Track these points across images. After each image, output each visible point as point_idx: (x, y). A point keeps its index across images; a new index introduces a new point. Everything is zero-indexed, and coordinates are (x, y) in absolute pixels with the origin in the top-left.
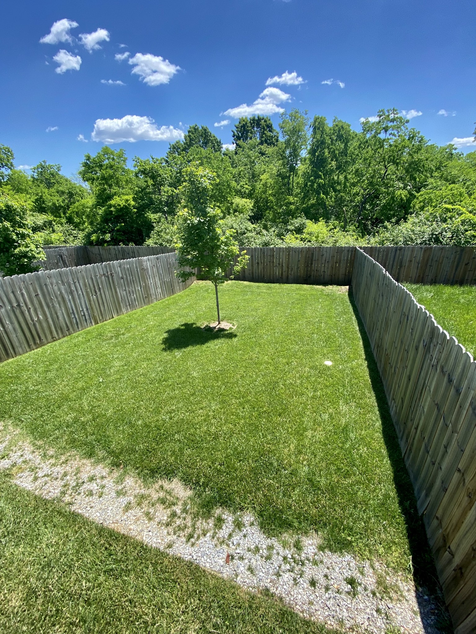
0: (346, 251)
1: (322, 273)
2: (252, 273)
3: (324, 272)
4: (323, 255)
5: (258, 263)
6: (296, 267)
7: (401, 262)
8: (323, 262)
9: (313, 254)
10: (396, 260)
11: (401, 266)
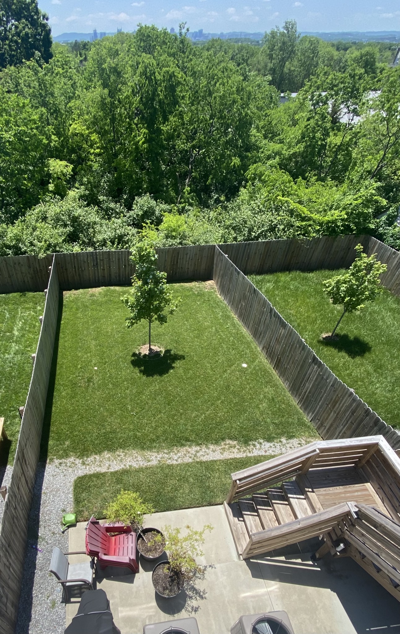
0: (207, 249)
1: (186, 270)
2: (119, 276)
3: (188, 268)
4: (187, 254)
5: (125, 266)
6: (163, 266)
7: (249, 255)
8: (188, 259)
9: (178, 253)
10: (245, 253)
11: (248, 259)
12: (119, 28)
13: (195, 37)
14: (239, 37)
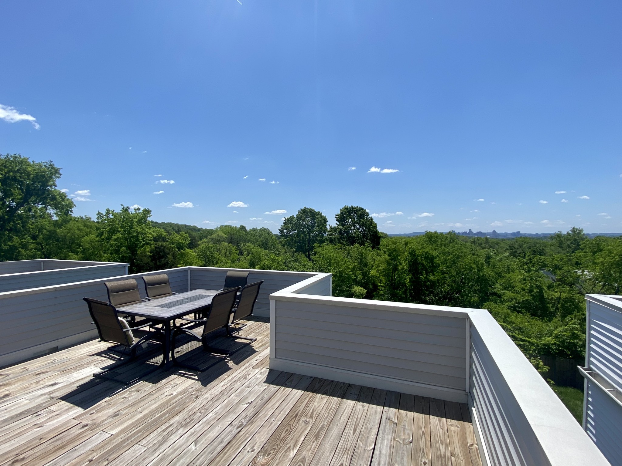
13: (514, 236)
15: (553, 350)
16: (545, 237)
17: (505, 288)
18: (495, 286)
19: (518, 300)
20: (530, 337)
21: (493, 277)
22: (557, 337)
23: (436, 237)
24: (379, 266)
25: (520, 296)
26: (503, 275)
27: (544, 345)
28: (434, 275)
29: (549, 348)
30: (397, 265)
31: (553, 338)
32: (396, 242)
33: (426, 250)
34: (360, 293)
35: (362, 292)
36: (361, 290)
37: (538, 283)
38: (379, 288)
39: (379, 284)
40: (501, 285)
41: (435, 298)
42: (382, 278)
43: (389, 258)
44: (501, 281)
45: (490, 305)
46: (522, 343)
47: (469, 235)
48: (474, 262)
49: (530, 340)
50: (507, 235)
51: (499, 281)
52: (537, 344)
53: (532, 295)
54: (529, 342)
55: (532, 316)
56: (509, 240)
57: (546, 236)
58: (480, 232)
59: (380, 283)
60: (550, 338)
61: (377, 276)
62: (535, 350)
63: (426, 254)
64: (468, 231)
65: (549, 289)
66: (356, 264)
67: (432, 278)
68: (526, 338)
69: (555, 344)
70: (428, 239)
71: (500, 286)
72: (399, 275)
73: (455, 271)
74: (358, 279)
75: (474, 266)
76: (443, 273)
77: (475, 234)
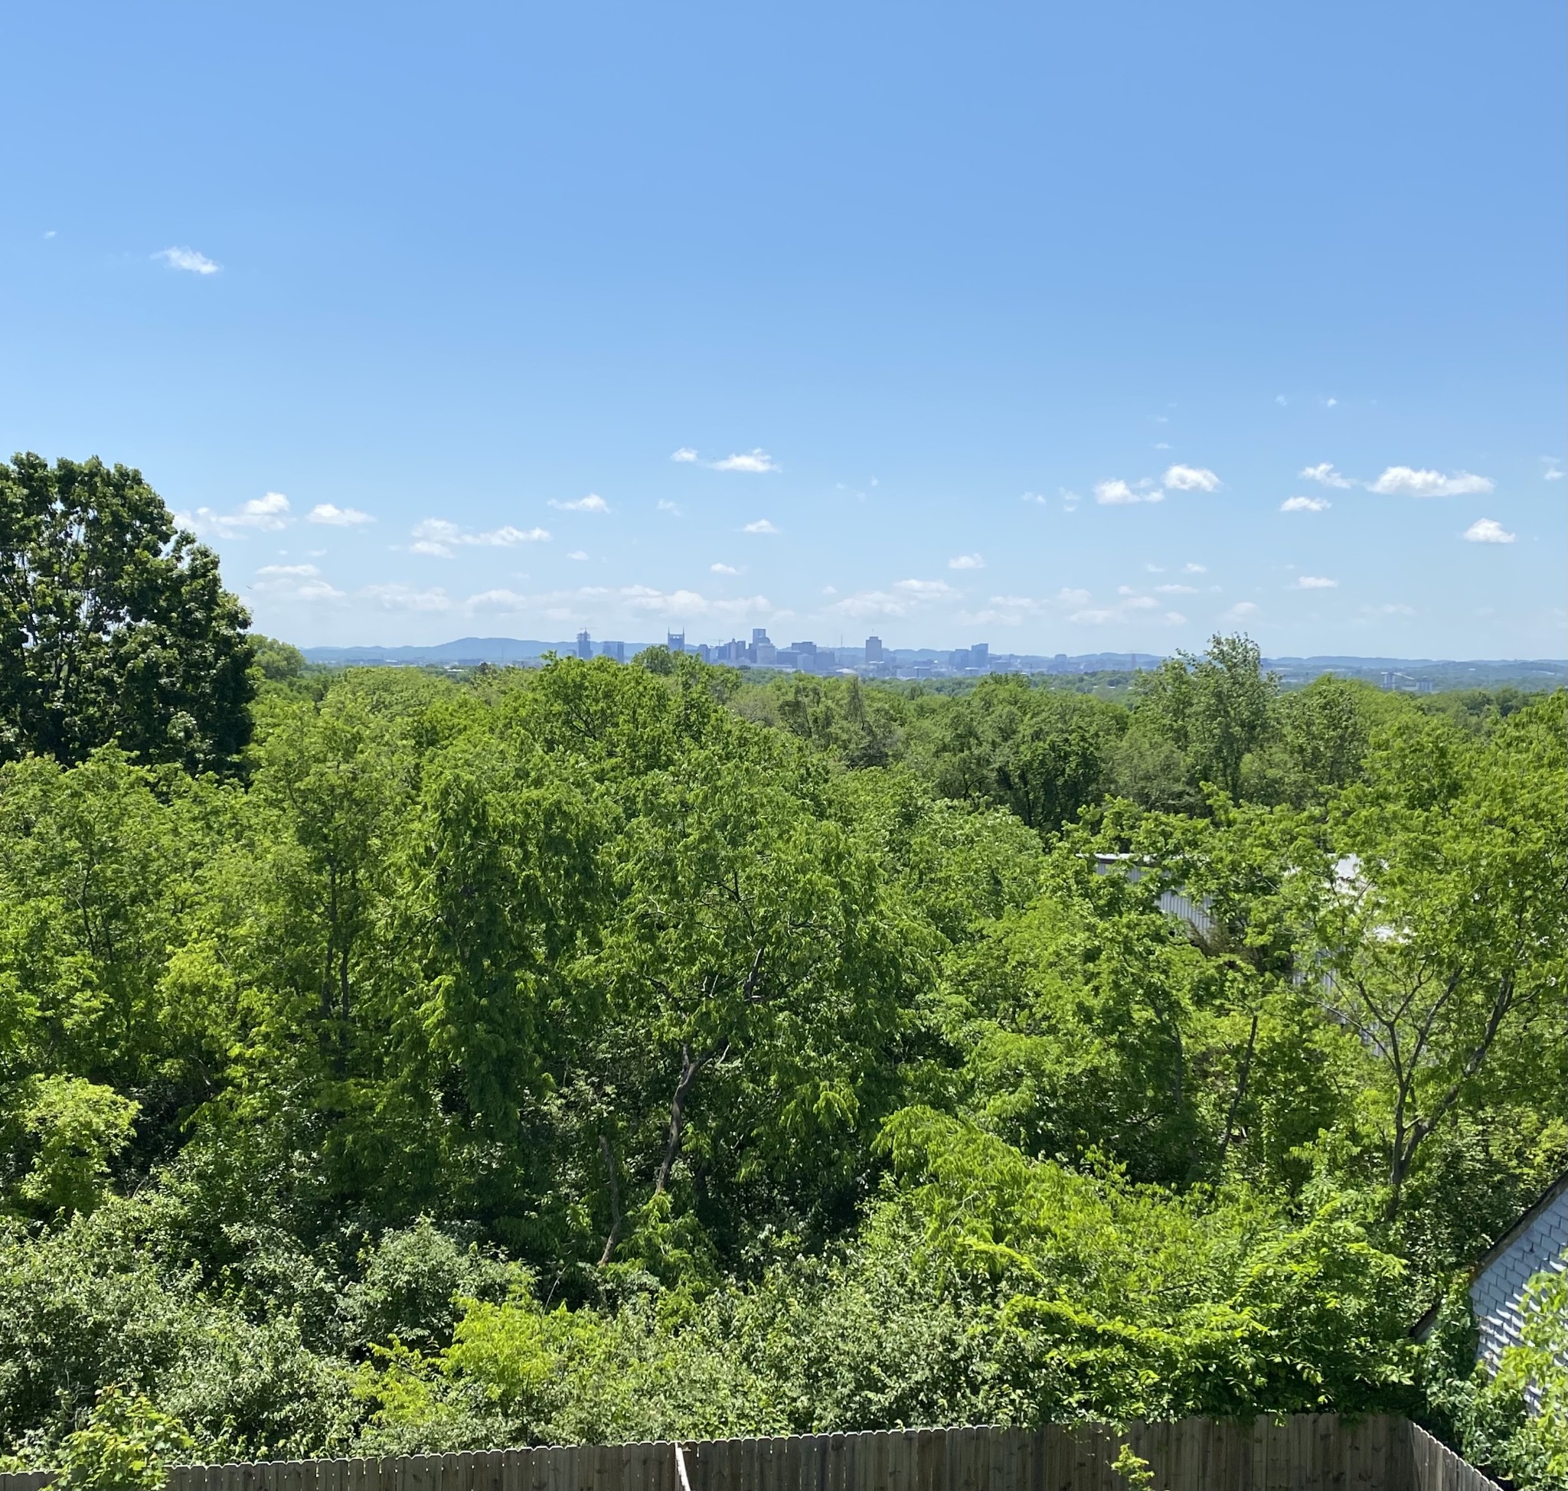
12: (676, 631)
13: (961, 666)
14: (1125, 669)
15: (1241, 1374)
16: (1094, 674)
17: (984, 1006)
18: (930, 996)
19: (1049, 1076)
20: (1130, 1316)
21: (922, 943)
22: (1259, 1292)
23: (607, 695)
24: (231, 917)
25: (1055, 1049)
26: (971, 928)
27: (1204, 1352)
28: (595, 943)
29: (1226, 1367)
30: (361, 901)
31: (1243, 1305)
32: (358, 738)
33: (548, 794)
34: (88, 1125)
35: (99, 1123)
36: (95, 1107)
37: (1156, 978)
38: (236, 1072)
39: (235, 1052)
40: (961, 984)
41: (598, 1088)
42: (252, 998)
43: (303, 854)
44: (962, 963)
45: (917, 1122)
46: (1089, 1355)
47: (754, 660)
48: (826, 861)
49: (1131, 1331)
50: (931, 662)
51: (949, 963)
52: (1168, 1352)
53: (1121, 1047)
54: (1128, 1344)
55: (1133, 1184)
56: (939, 690)
57: (1097, 668)
58: (808, 647)
59: (243, 1038)
60: (1224, 1307)
61: (216, 989)
62: (1157, 1390)
63: (549, 819)
64: (749, 641)
65: (1199, 1002)
66: (50, 906)
67: (582, 965)
68: (1116, 1325)
69: (1254, 1340)
70: (557, 708)
71: (957, 993)
72: (373, 961)
73: (717, 916)
74: (68, 1023)
75: (823, 881)
76: (649, 928)
77: (785, 657)
